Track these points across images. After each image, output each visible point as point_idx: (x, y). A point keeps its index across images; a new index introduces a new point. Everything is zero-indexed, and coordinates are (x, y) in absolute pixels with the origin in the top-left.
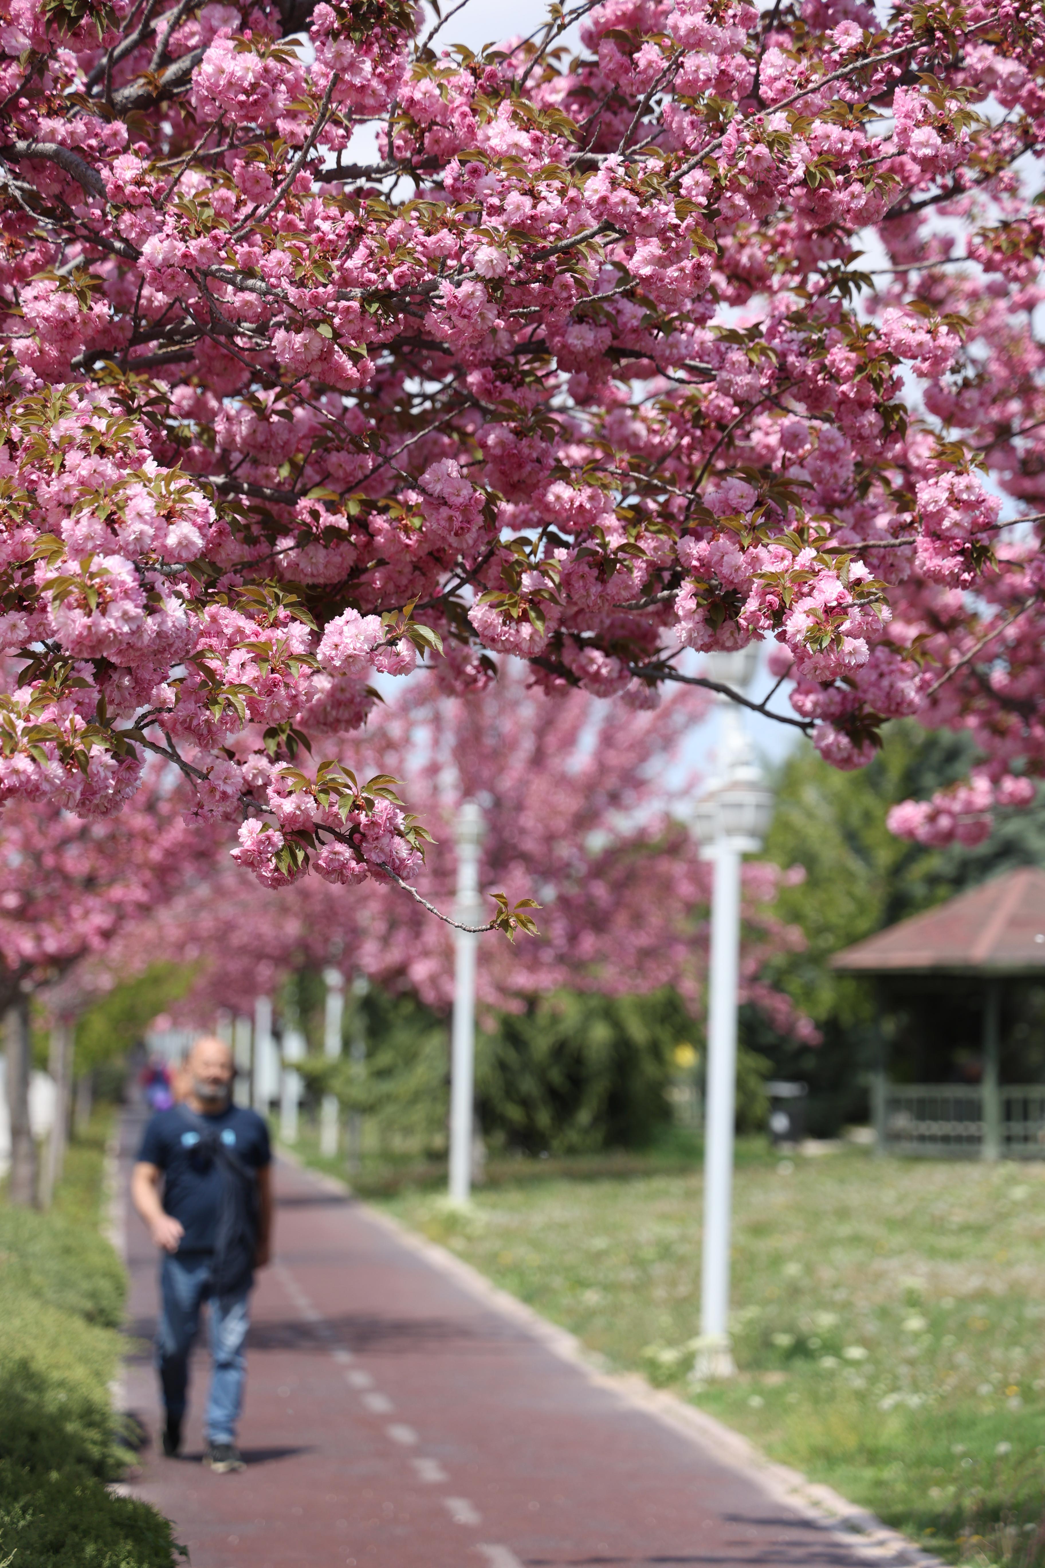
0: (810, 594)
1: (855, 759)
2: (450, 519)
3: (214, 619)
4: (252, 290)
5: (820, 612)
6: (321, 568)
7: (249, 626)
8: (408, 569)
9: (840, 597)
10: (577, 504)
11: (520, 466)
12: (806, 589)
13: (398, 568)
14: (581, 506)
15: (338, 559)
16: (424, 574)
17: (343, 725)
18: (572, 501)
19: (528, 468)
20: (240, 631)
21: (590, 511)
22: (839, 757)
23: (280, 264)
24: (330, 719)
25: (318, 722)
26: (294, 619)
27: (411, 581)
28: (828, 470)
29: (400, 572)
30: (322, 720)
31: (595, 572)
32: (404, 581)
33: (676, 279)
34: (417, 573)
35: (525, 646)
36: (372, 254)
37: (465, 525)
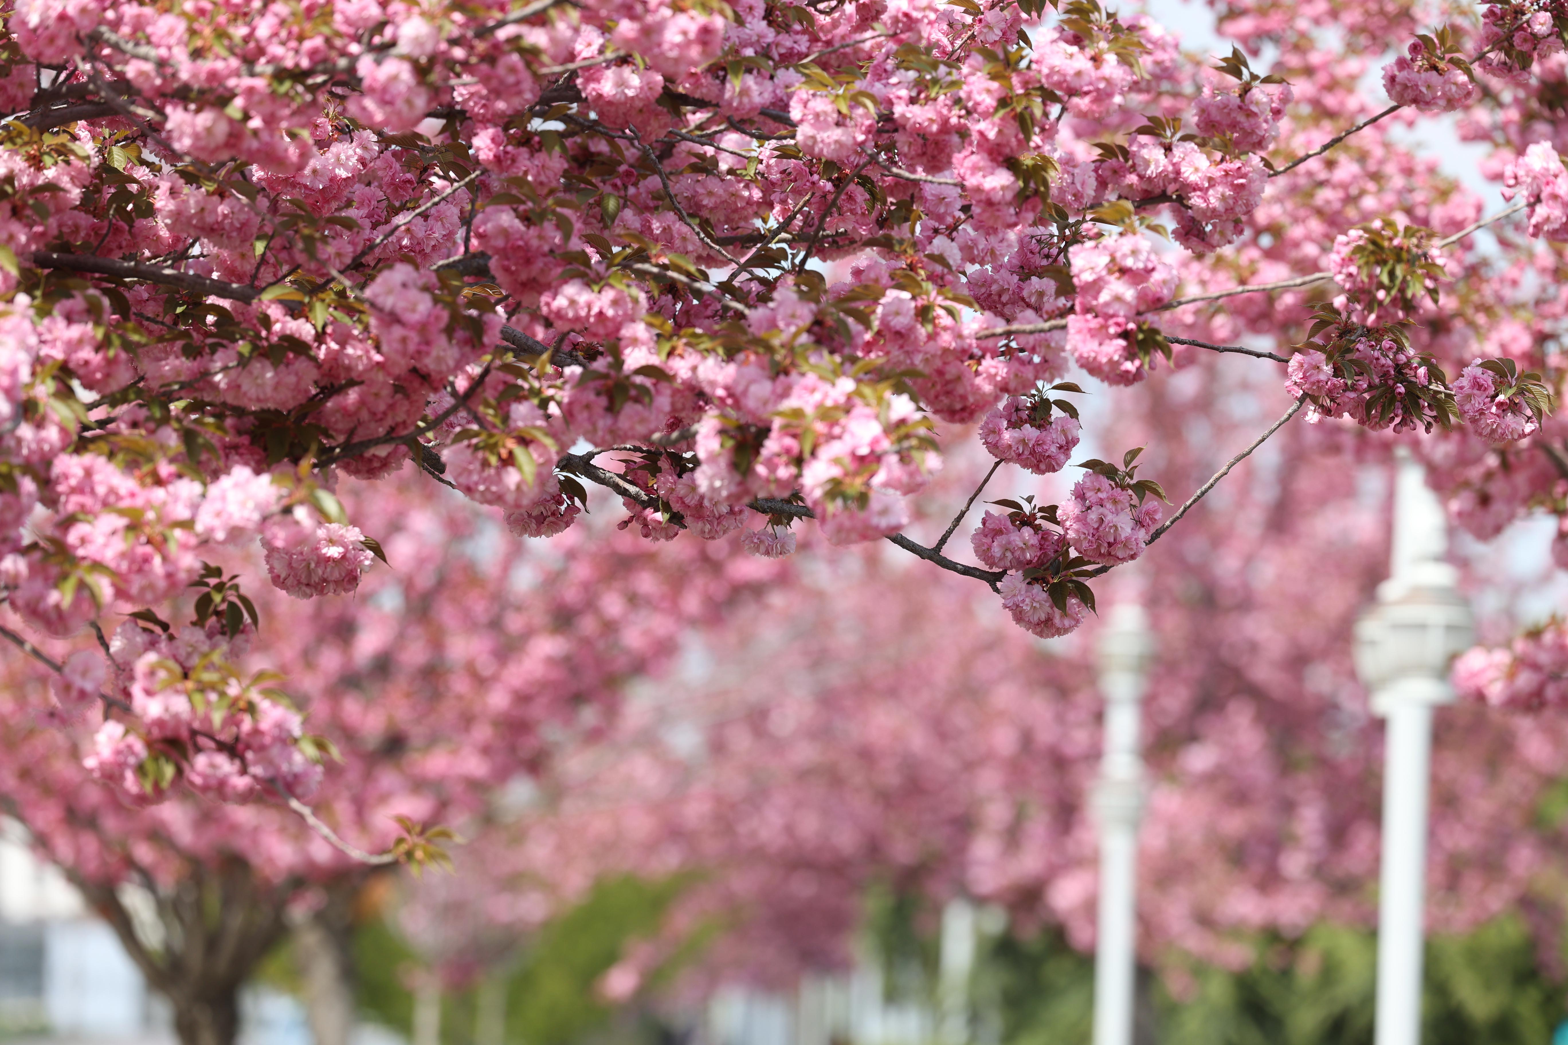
0: (839, 437)
1: (1057, 621)
2: (404, 340)
3: (88, 473)
4: (145, 58)
5: (847, 461)
6: (269, 391)
7: (125, 484)
8: (386, 392)
9: (875, 442)
10: (595, 310)
11: (528, 261)
12: (837, 430)
13: (374, 390)
14: (601, 313)
15: (292, 379)
16: (407, 397)
17: (332, 587)
18: (589, 306)
19: (540, 263)
20: (112, 491)
21: (613, 319)
22: (1035, 619)
23: (171, 32)
24: (315, 579)
25: (299, 583)
26: (180, 476)
27: (392, 407)
28: (982, 244)
29: (377, 395)
30: (304, 580)
31: (603, 401)
32: (382, 407)
33: (678, 45)
34: (399, 396)
35: (510, 498)
36: (283, 22)
37: (424, 348)
